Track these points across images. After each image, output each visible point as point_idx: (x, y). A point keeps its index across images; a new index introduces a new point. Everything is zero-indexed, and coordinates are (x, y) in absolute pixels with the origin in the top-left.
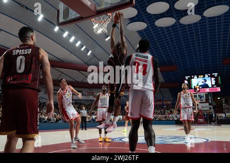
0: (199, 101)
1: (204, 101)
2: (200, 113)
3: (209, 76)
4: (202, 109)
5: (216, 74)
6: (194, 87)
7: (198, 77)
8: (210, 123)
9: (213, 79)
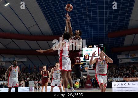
0: (88, 68)
1: (92, 68)
2: (89, 79)
3: (96, 47)
4: (90, 75)
5: (102, 45)
6: (85, 55)
7: (88, 47)
8: (96, 87)
9: (100, 49)
